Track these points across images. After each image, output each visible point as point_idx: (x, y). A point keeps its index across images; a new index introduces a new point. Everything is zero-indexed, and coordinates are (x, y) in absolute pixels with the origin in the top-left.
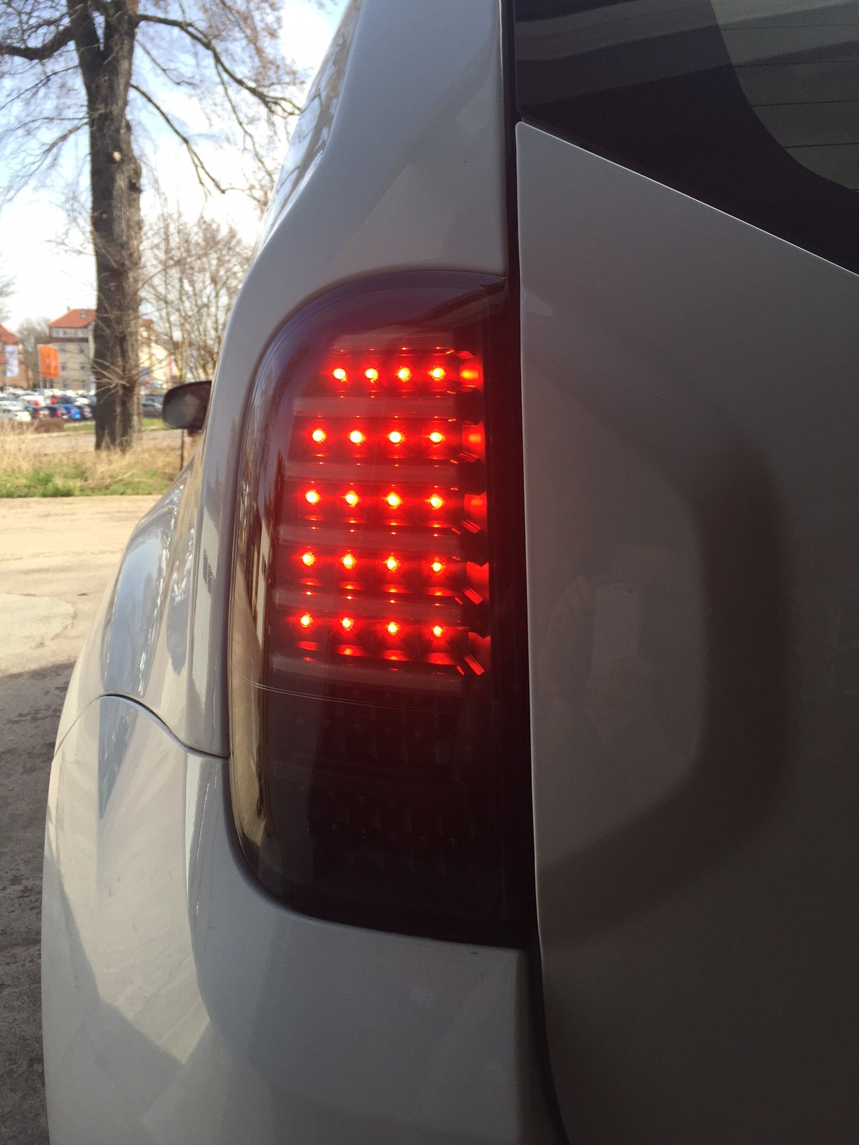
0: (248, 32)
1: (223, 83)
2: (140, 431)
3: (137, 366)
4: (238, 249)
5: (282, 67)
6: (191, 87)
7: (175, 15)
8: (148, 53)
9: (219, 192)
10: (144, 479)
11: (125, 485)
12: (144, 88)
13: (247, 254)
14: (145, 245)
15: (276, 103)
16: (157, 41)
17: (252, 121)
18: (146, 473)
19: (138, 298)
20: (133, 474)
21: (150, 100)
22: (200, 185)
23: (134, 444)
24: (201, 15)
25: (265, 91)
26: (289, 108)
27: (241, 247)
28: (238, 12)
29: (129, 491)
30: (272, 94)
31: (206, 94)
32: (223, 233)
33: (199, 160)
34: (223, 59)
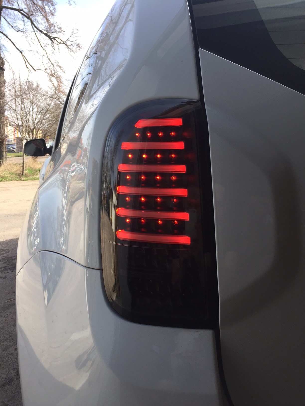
0: (43, 13)
1: (34, 31)
2: (6, 158)
3: (4, 134)
4: (40, 91)
5: (56, 26)
6: (22, 33)
7: (16, 6)
8: (6, 20)
9: (34, 70)
10: (9, 176)
11: (2, 178)
12: (5, 33)
13: (43, 93)
14: (6, 90)
15: (54, 39)
16: (9, 16)
17: (46, 46)
18: (9, 173)
19: (4, 109)
20: (5, 174)
21: (7, 37)
22: (27, 68)
23: (4, 163)
24: (26, 7)
25: (50, 34)
26: (59, 41)
27: (41, 90)
28: (40, 6)
29: (3, 180)
30: (52, 36)
31: (28, 35)
32: (35, 86)
33: (26, 59)
34: (34, 23)
